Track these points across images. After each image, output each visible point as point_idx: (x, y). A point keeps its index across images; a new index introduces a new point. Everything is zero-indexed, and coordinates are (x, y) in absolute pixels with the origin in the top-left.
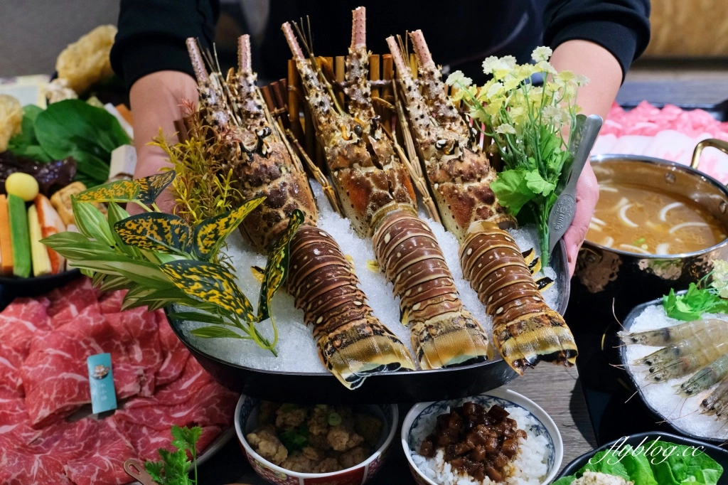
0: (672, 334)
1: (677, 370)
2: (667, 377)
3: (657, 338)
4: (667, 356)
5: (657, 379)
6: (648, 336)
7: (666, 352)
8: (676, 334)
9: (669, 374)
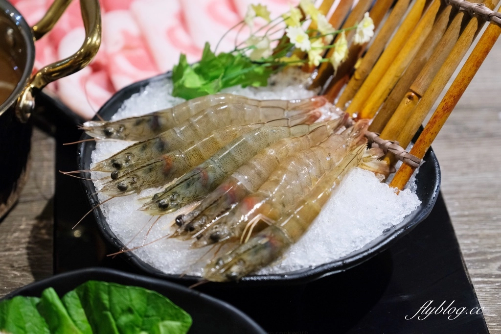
0: (162, 121)
1: (153, 173)
2: (138, 185)
3: (140, 127)
4: (145, 155)
5: (122, 189)
6: (128, 125)
7: (144, 148)
8: (168, 120)
9: (141, 181)
